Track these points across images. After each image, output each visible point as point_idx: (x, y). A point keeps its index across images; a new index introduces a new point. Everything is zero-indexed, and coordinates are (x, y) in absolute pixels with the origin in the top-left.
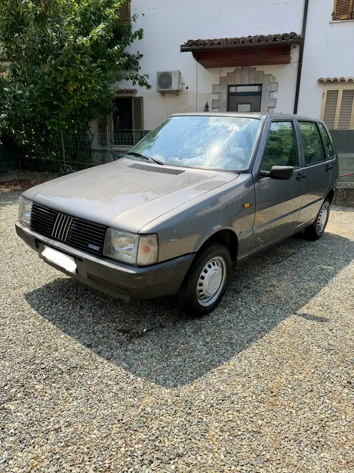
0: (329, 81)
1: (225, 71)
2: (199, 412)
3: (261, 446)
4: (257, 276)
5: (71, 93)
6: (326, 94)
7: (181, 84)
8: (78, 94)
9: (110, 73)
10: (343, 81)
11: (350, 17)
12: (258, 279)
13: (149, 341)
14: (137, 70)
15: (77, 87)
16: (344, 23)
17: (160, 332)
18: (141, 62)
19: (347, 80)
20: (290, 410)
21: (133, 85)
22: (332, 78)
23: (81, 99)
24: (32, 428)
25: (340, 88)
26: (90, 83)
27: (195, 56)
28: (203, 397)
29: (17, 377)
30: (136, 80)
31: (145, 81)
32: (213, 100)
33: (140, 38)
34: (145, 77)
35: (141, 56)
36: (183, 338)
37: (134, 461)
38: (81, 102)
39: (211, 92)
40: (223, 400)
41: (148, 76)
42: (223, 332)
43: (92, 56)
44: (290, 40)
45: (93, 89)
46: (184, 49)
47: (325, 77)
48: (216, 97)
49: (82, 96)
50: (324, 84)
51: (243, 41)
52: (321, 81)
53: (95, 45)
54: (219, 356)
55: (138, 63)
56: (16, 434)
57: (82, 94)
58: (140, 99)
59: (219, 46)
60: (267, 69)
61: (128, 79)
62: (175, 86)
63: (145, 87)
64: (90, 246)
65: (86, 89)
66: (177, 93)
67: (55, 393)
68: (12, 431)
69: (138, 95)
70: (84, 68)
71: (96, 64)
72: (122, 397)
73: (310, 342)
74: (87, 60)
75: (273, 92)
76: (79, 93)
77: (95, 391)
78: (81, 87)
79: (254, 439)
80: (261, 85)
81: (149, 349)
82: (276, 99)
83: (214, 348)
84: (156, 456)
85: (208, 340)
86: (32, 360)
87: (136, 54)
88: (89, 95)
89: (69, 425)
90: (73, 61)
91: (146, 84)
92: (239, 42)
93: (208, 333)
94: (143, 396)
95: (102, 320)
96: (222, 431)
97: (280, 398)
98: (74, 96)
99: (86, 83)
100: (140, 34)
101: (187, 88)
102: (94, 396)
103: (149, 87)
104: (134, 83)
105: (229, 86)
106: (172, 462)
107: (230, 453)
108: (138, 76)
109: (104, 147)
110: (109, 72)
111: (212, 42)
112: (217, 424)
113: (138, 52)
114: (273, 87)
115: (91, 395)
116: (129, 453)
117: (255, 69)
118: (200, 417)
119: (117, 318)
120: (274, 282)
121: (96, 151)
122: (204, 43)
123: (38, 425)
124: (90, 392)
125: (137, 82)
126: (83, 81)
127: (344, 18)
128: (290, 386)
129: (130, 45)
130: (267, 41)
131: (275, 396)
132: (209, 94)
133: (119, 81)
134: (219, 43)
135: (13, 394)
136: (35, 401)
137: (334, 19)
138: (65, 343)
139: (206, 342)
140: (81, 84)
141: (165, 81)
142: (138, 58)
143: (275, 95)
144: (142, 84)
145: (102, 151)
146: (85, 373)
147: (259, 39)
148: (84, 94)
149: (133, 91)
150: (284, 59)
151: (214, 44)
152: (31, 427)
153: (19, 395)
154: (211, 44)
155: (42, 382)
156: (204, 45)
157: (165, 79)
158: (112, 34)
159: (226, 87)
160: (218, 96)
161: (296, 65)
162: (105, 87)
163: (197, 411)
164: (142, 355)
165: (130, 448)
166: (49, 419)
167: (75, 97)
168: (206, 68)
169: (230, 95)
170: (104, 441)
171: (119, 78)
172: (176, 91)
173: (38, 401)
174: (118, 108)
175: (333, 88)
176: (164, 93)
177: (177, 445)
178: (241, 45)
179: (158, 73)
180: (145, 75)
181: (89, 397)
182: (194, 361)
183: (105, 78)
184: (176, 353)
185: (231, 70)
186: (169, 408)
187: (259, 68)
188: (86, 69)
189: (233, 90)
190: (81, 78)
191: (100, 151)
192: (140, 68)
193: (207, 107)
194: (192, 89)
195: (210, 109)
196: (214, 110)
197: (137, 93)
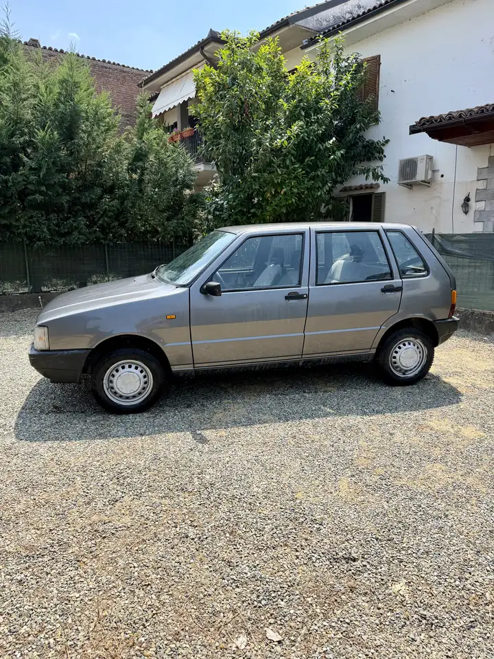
7: (430, 173)
14: (381, 160)
18: (387, 150)
21: (366, 180)
30: (369, 174)
31: (380, 174)
32: (477, 190)
35: (387, 141)
39: (476, 179)
46: (414, 130)
48: (481, 185)
55: (383, 151)
58: (382, 196)
59: (462, 119)
62: (420, 176)
63: (381, 181)
66: (427, 183)
69: (380, 190)
87: (382, 140)
91: (382, 177)
92: (488, 111)
101: (442, 176)
103: (386, 180)
104: (367, 176)
111: (450, 115)
113: (384, 137)
122: (441, 118)
125: (371, 176)
132: (472, 181)
134: (460, 116)
142: (383, 145)
144: (377, 177)
149: (375, 187)
151: (453, 117)
154: (451, 118)
156: (441, 121)
157: (408, 168)
160: (485, 184)
168: (469, 147)
176: (411, 185)
192: (385, 156)
193: (467, 199)
194: (449, 177)
195: (472, 203)
196: (478, 203)
197: (380, 188)
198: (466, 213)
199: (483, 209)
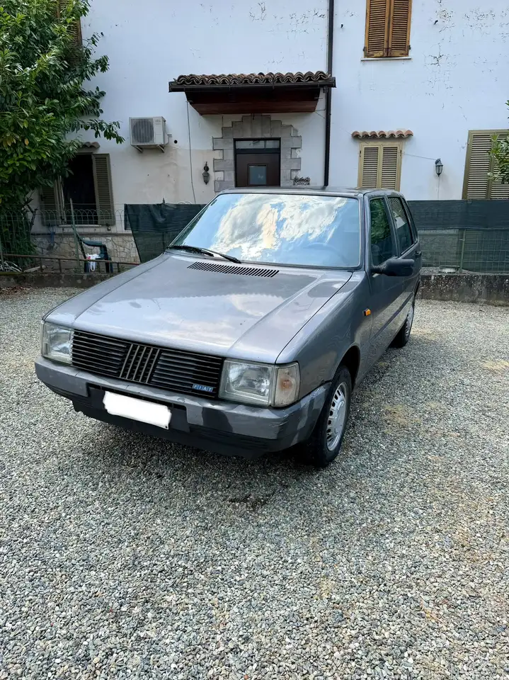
0: (366, 137)
1: (229, 120)
2: (397, 587)
3: (490, 612)
4: (363, 402)
5: (7, 149)
6: (363, 153)
7: (167, 137)
8: (18, 150)
9: (65, 120)
10: (383, 136)
11: (385, 55)
12: (366, 405)
13: (281, 509)
14: (97, 114)
15: (17, 141)
16: (379, 62)
17: (288, 494)
18: (104, 104)
19: (387, 136)
20: (495, 563)
21: (96, 137)
22: (369, 131)
23: (23, 159)
24: (198, 656)
25: (381, 145)
26: (39, 134)
27: (189, 98)
28: (390, 568)
29: (130, 590)
30: (100, 131)
31: (114, 132)
32: (214, 159)
33: (104, 69)
34: (113, 125)
35: (103, 94)
36: (321, 497)
37: (361, 665)
38: (25, 163)
39: (212, 149)
40: (415, 567)
41: (119, 124)
42: (363, 482)
43: (36, 94)
44: (320, 81)
45: (42, 144)
46: (174, 88)
47: (360, 131)
48: (218, 155)
49: (26, 154)
50: (360, 139)
51: (257, 80)
52: (356, 137)
53: (42, 78)
54: (378, 512)
55: (98, 104)
56: (182, 668)
57: (25, 151)
58: (105, 158)
59: (224, 86)
60: (286, 119)
61: (87, 128)
62: (158, 140)
63: (114, 140)
64: (196, 386)
65: (32, 144)
66: (160, 149)
67: (199, 601)
68: (173, 666)
69: (101, 151)
70: (28, 113)
71: (44, 107)
72: (293, 588)
73: (469, 478)
74: (30, 101)
75: (296, 148)
76: (20, 150)
77: (253, 588)
78: (23, 141)
79: (478, 606)
80: (279, 139)
81: (288, 519)
82: (300, 158)
83: (366, 504)
84: (383, 652)
85: (352, 495)
86: (136, 563)
87: (95, 91)
88: (38, 153)
89: (247, 640)
90: (8, 102)
91: (114, 136)
92: (251, 82)
93: (347, 486)
94: (318, 581)
95: (200, 489)
96: (438, 605)
97: (476, 551)
98: (12, 155)
99: (32, 134)
100: (103, 64)
101: (176, 142)
102: (256, 595)
103: (119, 140)
104: (97, 133)
105: (235, 140)
106: (406, 654)
107: (461, 628)
108: (103, 124)
109: (51, 229)
110: (63, 118)
111: (213, 79)
112: (427, 598)
113: (98, 88)
114: (295, 143)
115: (251, 594)
116: (348, 657)
117: (269, 117)
118: (402, 593)
119: (218, 482)
120: (388, 407)
121: (38, 234)
122: (203, 80)
123: (205, 650)
124: (246, 590)
125: (102, 133)
126: (26, 133)
127: (378, 55)
128: (478, 535)
129: (89, 79)
130: (289, 81)
131: (469, 550)
132: (208, 151)
133: (73, 130)
134: (224, 82)
135: (140, 616)
136: (177, 618)
137: (367, 55)
138: (168, 530)
139: (352, 498)
140: (23, 136)
141: (143, 131)
142: (98, 97)
143: (298, 154)
144: (109, 135)
145: (49, 234)
146: (223, 566)
147: (278, 79)
148: (30, 151)
149: (94, 146)
150: (308, 105)
151: (217, 82)
152: (196, 655)
153: (150, 615)
154: (213, 83)
155: (172, 590)
156: (203, 83)
157: (142, 128)
158: (66, 63)
159: (232, 141)
160: (221, 154)
161: (323, 114)
162: (58, 141)
163: (395, 587)
164: (282, 528)
165: (346, 651)
166: (213, 638)
167: (15, 155)
168: (201, 113)
169: (237, 152)
170: (308, 650)
171: (74, 127)
172: (161, 146)
173: (183, 618)
174: (73, 171)
175: (371, 144)
176: (141, 148)
177: (398, 633)
178: (253, 85)
179: (132, 120)
180: (114, 123)
181: (249, 598)
182: (352, 525)
183: (58, 127)
184: (324, 519)
185: (238, 117)
186: (360, 591)
187: (274, 117)
188: (30, 114)
189: (241, 145)
190: (24, 127)
191: (43, 234)
192: (102, 111)
193: (206, 169)
194: (183, 143)
195: (211, 172)
196: (216, 173)
197: (100, 148)
198: (206, 182)
199: (222, 179)
